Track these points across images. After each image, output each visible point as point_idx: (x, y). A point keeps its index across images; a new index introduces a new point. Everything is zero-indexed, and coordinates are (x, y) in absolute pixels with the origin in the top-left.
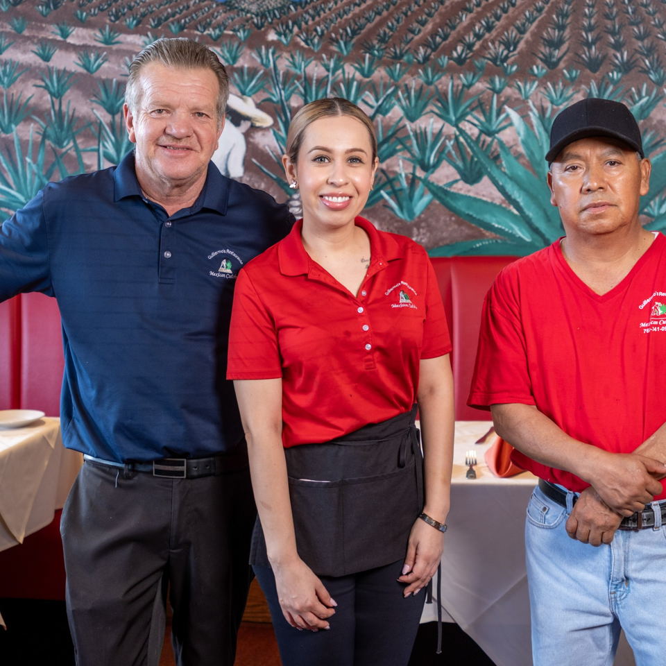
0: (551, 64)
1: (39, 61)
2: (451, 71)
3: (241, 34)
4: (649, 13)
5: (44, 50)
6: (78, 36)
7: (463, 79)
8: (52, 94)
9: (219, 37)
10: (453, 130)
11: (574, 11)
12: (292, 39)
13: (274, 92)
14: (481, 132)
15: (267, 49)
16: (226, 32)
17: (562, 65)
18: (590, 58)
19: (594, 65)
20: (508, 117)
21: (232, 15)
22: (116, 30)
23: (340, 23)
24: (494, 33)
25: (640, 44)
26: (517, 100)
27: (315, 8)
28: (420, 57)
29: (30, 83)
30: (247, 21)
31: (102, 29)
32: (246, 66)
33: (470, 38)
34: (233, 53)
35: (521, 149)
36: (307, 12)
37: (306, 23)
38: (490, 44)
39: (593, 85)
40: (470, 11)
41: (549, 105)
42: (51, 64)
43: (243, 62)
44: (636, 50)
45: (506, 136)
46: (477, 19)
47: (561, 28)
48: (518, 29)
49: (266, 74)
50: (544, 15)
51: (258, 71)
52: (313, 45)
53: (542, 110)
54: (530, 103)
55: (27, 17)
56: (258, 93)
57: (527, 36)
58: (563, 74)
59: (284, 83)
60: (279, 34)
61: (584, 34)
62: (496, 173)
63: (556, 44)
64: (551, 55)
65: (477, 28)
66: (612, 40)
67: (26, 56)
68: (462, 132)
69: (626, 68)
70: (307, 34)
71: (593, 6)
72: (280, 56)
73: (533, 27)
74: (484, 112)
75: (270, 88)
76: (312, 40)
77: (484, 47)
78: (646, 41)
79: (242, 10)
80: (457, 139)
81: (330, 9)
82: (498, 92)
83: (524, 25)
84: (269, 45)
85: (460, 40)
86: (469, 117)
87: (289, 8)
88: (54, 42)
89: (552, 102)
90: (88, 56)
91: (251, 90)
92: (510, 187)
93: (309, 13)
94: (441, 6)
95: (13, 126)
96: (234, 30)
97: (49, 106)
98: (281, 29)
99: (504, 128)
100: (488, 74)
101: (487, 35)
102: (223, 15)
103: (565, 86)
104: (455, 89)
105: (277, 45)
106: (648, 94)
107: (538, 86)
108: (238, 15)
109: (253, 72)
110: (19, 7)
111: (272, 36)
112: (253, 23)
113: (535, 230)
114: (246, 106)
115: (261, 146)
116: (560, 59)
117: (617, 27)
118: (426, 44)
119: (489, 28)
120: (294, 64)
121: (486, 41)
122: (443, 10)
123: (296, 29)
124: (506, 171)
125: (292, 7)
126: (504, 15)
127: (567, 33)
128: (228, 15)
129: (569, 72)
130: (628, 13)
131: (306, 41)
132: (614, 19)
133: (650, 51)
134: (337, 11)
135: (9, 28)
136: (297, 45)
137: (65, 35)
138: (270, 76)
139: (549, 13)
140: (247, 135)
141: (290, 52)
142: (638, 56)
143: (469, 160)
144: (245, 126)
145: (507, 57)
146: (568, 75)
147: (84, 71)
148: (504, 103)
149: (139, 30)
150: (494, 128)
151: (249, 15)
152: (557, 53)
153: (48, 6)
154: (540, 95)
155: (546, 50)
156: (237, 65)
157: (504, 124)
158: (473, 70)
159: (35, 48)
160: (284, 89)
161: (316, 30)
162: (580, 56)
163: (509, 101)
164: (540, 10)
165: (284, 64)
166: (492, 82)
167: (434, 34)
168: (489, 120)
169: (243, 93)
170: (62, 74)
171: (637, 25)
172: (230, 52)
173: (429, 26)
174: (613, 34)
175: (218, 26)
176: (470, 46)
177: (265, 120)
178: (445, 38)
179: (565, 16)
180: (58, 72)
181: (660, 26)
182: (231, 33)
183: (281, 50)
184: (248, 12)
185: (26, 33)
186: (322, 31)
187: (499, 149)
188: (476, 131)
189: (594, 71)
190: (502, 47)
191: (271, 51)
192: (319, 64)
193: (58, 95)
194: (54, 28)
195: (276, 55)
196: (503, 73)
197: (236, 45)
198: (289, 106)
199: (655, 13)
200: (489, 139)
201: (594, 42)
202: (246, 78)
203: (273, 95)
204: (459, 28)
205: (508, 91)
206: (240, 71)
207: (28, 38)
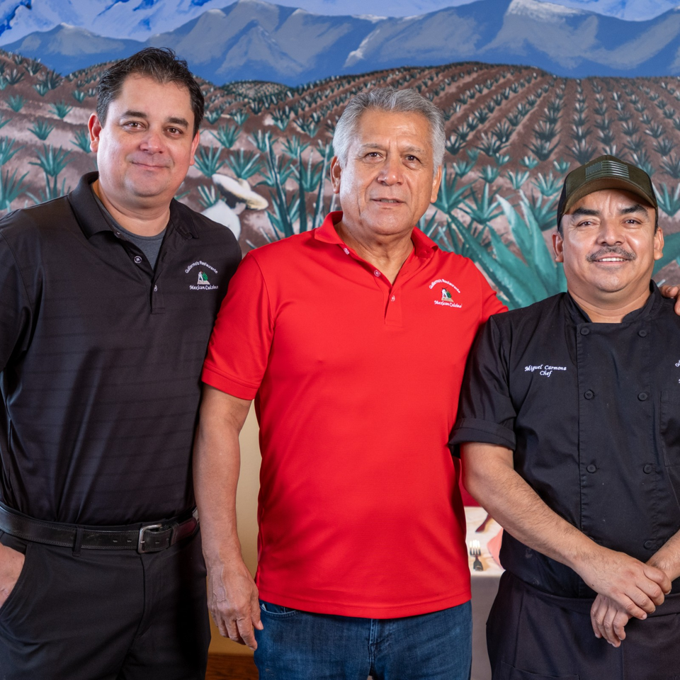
0: (542, 156)
1: (35, 139)
3: (238, 118)
4: (637, 110)
5: (40, 128)
6: (75, 116)
7: (456, 168)
8: (47, 172)
9: (216, 120)
10: (446, 217)
11: (565, 105)
12: (289, 124)
13: (270, 175)
14: (473, 220)
15: (264, 134)
16: (223, 116)
17: (553, 157)
18: (580, 151)
19: (584, 158)
20: (499, 206)
21: (229, 99)
23: (336, 110)
24: (487, 124)
25: (629, 139)
26: (508, 189)
27: (312, 95)
29: (26, 161)
30: (245, 105)
32: (242, 149)
33: (464, 129)
34: (230, 137)
35: (512, 237)
36: (304, 99)
37: (303, 109)
38: (483, 135)
40: (464, 102)
41: (539, 195)
42: (47, 142)
43: (240, 146)
44: (625, 146)
45: (497, 224)
46: (471, 110)
47: (553, 121)
48: (510, 121)
49: (262, 158)
50: (536, 108)
51: (254, 155)
52: (310, 130)
53: (533, 200)
54: (521, 193)
55: (24, 96)
56: (254, 177)
57: (519, 128)
58: (554, 166)
59: (280, 167)
60: (276, 119)
61: (574, 128)
62: (486, 260)
63: (547, 137)
64: (542, 147)
65: (470, 119)
66: (602, 134)
67: (23, 134)
68: (454, 219)
70: (303, 120)
71: (583, 101)
72: (276, 141)
73: (525, 119)
74: (476, 201)
75: (266, 171)
76: (308, 126)
77: (477, 137)
78: (634, 136)
79: (240, 95)
80: (449, 225)
81: (326, 97)
82: (491, 181)
83: (516, 117)
84: (265, 129)
85: (455, 129)
86: (461, 205)
87: (286, 94)
88: (51, 121)
89: (543, 193)
90: (84, 136)
91: (247, 173)
92: (500, 274)
93: (305, 100)
94: (436, 97)
95: (7, 202)
96: (231, 114)
97: (44, 183)
98: (278, 114)
99: (495, 216)
100: (481, 164)
101: (480, 126)
102: (221, 99)
103: (555, 177)
104: (448, 177)
105: (274, 130)
107: (529, 177)
108: (236, 100)
109: (249, 156)
110: (16, 86)
111: (269, 121)
112: (250, 107)
114: (242, 189)
115: (255, 228)
116: (551, 151)
117: (606, 122)
119: (482, 119)
120: (290, 149)
121: (479, 132)
122: (438, 101)
123: (292, 115)
124: (497, 258)
125: (289, 94)
126: (497, 108)
127: (558, 126)
128: (225, 99)
129: (559, 164)
130: (617, 108)
131: (302, 127)
132: (603, 114)
133: (638, 146)
134: (334, 99)
135: (6, 106)
136: (293, 131)
137: (62, 114)
138: (266, 160)
139: (541, 106)
140: (242, 217)
141: (286, 136)
142: (627, 150)
143: (460, 246)
144: (240, 208)
145: (499, 148)
146: (558, 167)
147: (79, 150)
148: (496, 192)
150: (486, 216)
151: (246, 100)
152: (548, 146)
153: (45, 85)
154: (531, 186)
155: (538, 142)
156: (233, 148)
157: (496, 212)
158: (467, 160)
159: (31, 126)
160: (279, 173)
161: (312, 117)
162: (570, 149)
163: (500, 191)
164: (532, 104)
165: (280, 149)
166: (485, 171)
168: (481, 208)
169: (239, 176)
170: (58, 152)
171: (626, 120)
172: (227, 135)
174: (603, 128)
176: (463, 137)
177: (260, 202)
179: (557, 110)
180: (54, 150)
181: (648, 122)
182: (228, 116)
183: (277, 134)
184: (245, 97)
185: (23, 111)
186: (319, 118)
187: (490, 237)
188: (468, 219)
190: (495, 138)
191: (267, 135)
192: (315, 149)
193: (53, 173)
194: (51, 107)
195: (272, 140)
196: (496, 163)
197: (233, 128)
198: (284, 190)
199: (643, 109)
200: (480, 227)
201: (584, 136)
202: (242, 161)
203: (269, 178)
204: (453, 118)
205: (500, 180)
206: (237, 154)
207: (25, 116)
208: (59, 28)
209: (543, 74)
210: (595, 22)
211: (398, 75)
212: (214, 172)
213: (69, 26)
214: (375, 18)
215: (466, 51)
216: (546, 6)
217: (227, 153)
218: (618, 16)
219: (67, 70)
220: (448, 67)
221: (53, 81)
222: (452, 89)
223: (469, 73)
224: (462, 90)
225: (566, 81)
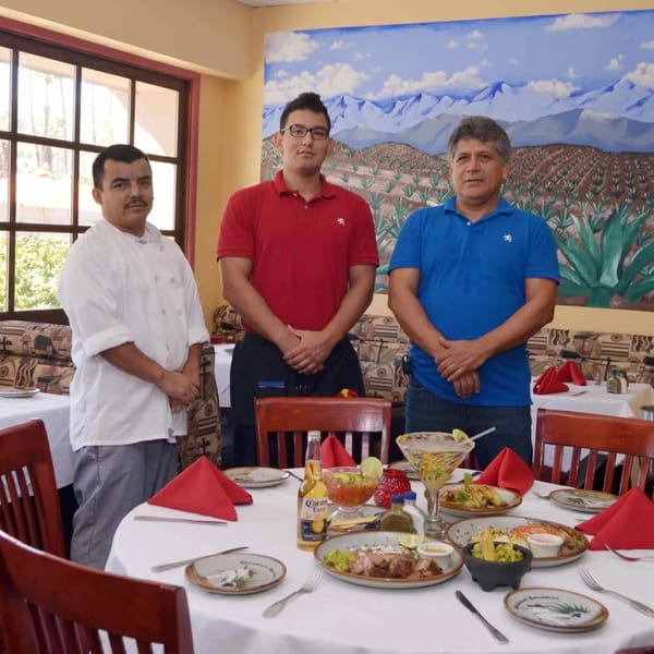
0: (596, 194)
2: (545, 195)
3: (440, 172)
5: (345, 177)
7: (550, 199)
9: (429, 173)
11: (609, 167)
14: (558, 227)
16: (433, 171)
17: (601, 194)
18: (616, 191)
19: (618, 195)
20: (572, 219)
21: (437, 162)
22: (380, 168)
24: (567, 176)
25: (642, 185)
26: (577, 211)
28: (529, 187)
31: (373, 168)
32: (442, 188)
33: (555, 178)
34: (436, 182)
35: (578, 236)
38: (565, 182)
39: (617, 205)
40: (556, 165)
41: (592, 214)
43: (440, 186)
44: (640, 188)
45: (570, 229)
46: (559, 169)
47: (602, 175)
48: (580, 175)
50: (593, 168)
53: (590, 217)
54: (584, 213)
55: (338, 160)
57: (584, 178)
58: (602, 199)
61: (613, 179)
62: (564, 248)
63: (599, 183)
64: (596, 189)
65: (558, 174)
66: (628, 183)
69: (634, 197)
71: (618, 165)
73: (587, 174)
74: (560, 217)
77: (562, 183)
78: (645, 184)
82: (568, 207)
83: (582, 173)
85: (550, 179)
88: (350, 173)
89: (595, 213)
90: (365, 180)
92: (571, 256)
99: (570, 225)
100: (564, 197)
101: (563, 177)
102: (432, 162)
103: (602, 205)
104: (546, 204)
106: (645, 210)
107: (588, 204)
108: (440, 163)
109: (445, 191)
110: (335, 156)
113: (582, 279)
116: (600, 191)
117: (631, 176)
118: (532, 181)
119: (565, 174)
121: (563, 180)
122: (542, 164)
124: (570, 247)
126: (573, 168)
127: (604, 178)
130: (636, 169)
132: (629, 172)
133: (647, 190)
135: (329, 166)
137: (355, 170)
139: (596, 168)
142: (641, 191)
145: (573, 189)
146: (604, 199)
147: (363, 187)
148: (570, 212)
149: (391, 168)
150: (565, 225)
151: (445, 163)
152: (599, 188)
153: (348, 155)
154: (589, 209)
155: (594, 186)
156: (438, 187)
157: (570, 223)
158: (557, 195)
159: (341, 175)
162: (611, 190)
163: (572, 211)
164: (591, 166)
166: (565, 201)
167: (537, 175)
168: (562, 221)
169: (439, 201)
171: (641, 175)
172: (434, 181)
173: (534, 172)
174: (629, 179)
175: (430, 168)
176: (555, 183)
178: (542, 177)
179: (604, 169)
182: (436, 171)
185: (338, 168)
187: (566, 236)
188: (555, 226)
189: (618, 197)
190: (571, 184)
194: (350, 166)
196: (571, 197)
197: (437, 177)
200: (561, 231)
201: (618, 183)
202: (441, 194)
204: (549, 173)
205: (572, 206)
206: (439, 190)
207: (338, 171)
208: (357, 127)
209: (598, 150)
210: (626, 123)
211: (522, 150)
212: (427, 199)
213: (361, 126)
214: (511, 121)
215: (557, 138)
216: (598, 115)
217: (434, 190)
218: (638, 119)
219: (358, 148)
220: (548, 146)
221: (352, 153)
222: (550, 157)
223: (559, 149)
224: (554, 158)
225: (610, 153)
